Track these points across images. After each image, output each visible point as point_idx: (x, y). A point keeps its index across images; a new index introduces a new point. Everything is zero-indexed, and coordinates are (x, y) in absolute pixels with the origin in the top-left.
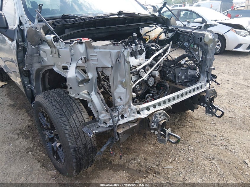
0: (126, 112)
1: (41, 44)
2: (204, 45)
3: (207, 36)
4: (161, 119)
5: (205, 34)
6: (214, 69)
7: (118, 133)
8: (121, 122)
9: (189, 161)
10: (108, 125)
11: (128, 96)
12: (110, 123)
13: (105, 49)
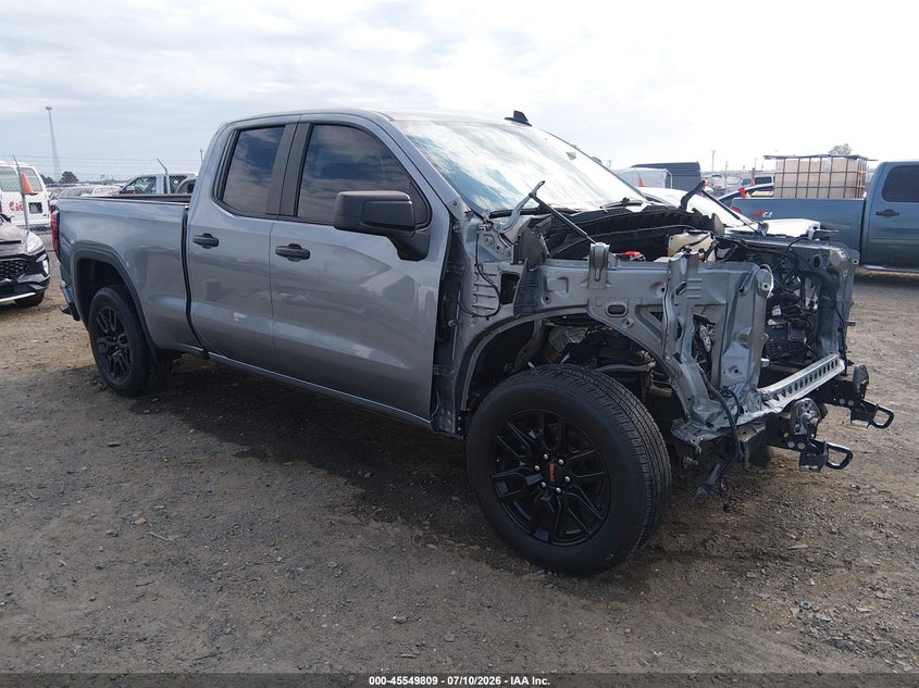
0: (745, 402)
1: (543, 262)
2: (826, 274)
3: (835, 254)
4: (810, 416)
5: (828, 251)
6: (852, 324)
7: (742, 443)
8: (742, 421)
9: (832, 533)
10: (714, 429)
11: (753, 365)
12: (721, 422)
13: (720, 268)
